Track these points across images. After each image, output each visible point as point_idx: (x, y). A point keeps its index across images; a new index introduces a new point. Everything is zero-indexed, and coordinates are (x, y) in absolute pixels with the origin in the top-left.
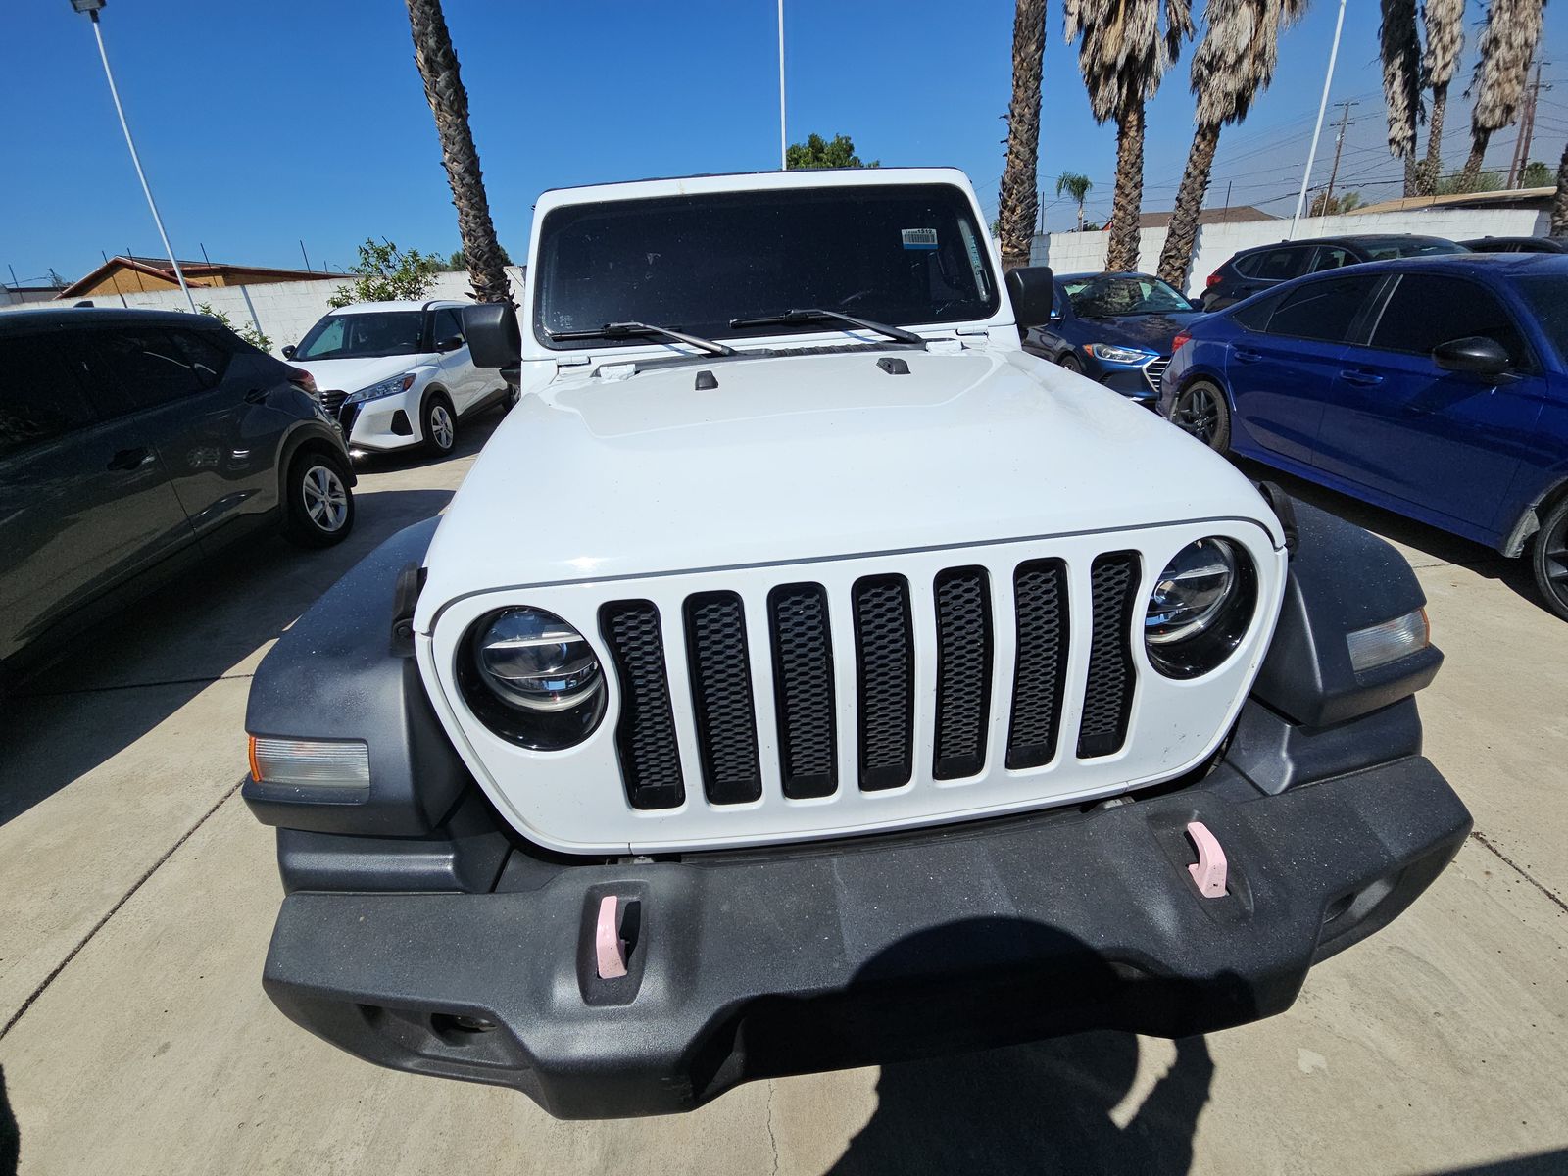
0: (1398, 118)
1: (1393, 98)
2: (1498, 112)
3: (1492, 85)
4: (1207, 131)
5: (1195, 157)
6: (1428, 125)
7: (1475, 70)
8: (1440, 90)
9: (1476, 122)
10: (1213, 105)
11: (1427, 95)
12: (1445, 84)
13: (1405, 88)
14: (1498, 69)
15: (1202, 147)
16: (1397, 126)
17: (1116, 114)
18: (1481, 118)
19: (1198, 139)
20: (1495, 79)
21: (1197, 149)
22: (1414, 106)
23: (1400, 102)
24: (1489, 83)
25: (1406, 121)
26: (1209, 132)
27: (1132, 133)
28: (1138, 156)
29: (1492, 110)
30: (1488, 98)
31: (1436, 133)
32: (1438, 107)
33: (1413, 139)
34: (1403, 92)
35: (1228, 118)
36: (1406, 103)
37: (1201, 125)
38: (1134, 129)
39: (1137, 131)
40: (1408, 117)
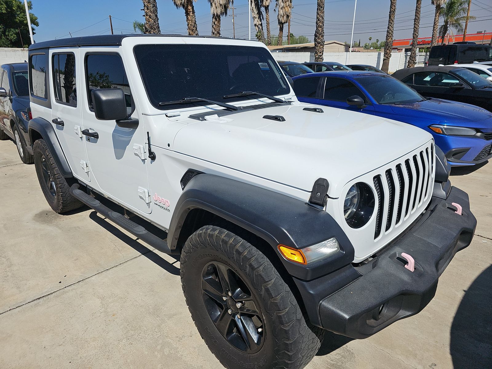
0: (256, 17)
1: (253, 10)
2: (285, 17)
3: (282, 8)
4: (217, 18)
5: (214, 26)
6: (265, 20)
7: (276, 2)
8: (267, 8)
9: (279, 20)
10: (217, 8)
11: (263, 9)
12: (268, 6)
13: (256, 6)
14: (283, 2)
15: (216, 23)
16: (256, 20)
17: (183, 6)
18: (280, 19)
19: (214, 20)
20: (282, 5)
21: (214, 24)
22: (260, 13)
23: (255, 11)
24: (281, 7)
25: (258, 18)
26: (217, 17)
27: (191, 14)
28: (195, 23)
29: (283, 17)
30: (281, 12)
31: (268, 24)
32: (267, 14)
33: (261, 25)
34: (256, 8)
35: (222, 14)
36: (257, 12)
37: (214, 15)
38: (191, 12)
39: (193, 13)
40: (259, 17)
